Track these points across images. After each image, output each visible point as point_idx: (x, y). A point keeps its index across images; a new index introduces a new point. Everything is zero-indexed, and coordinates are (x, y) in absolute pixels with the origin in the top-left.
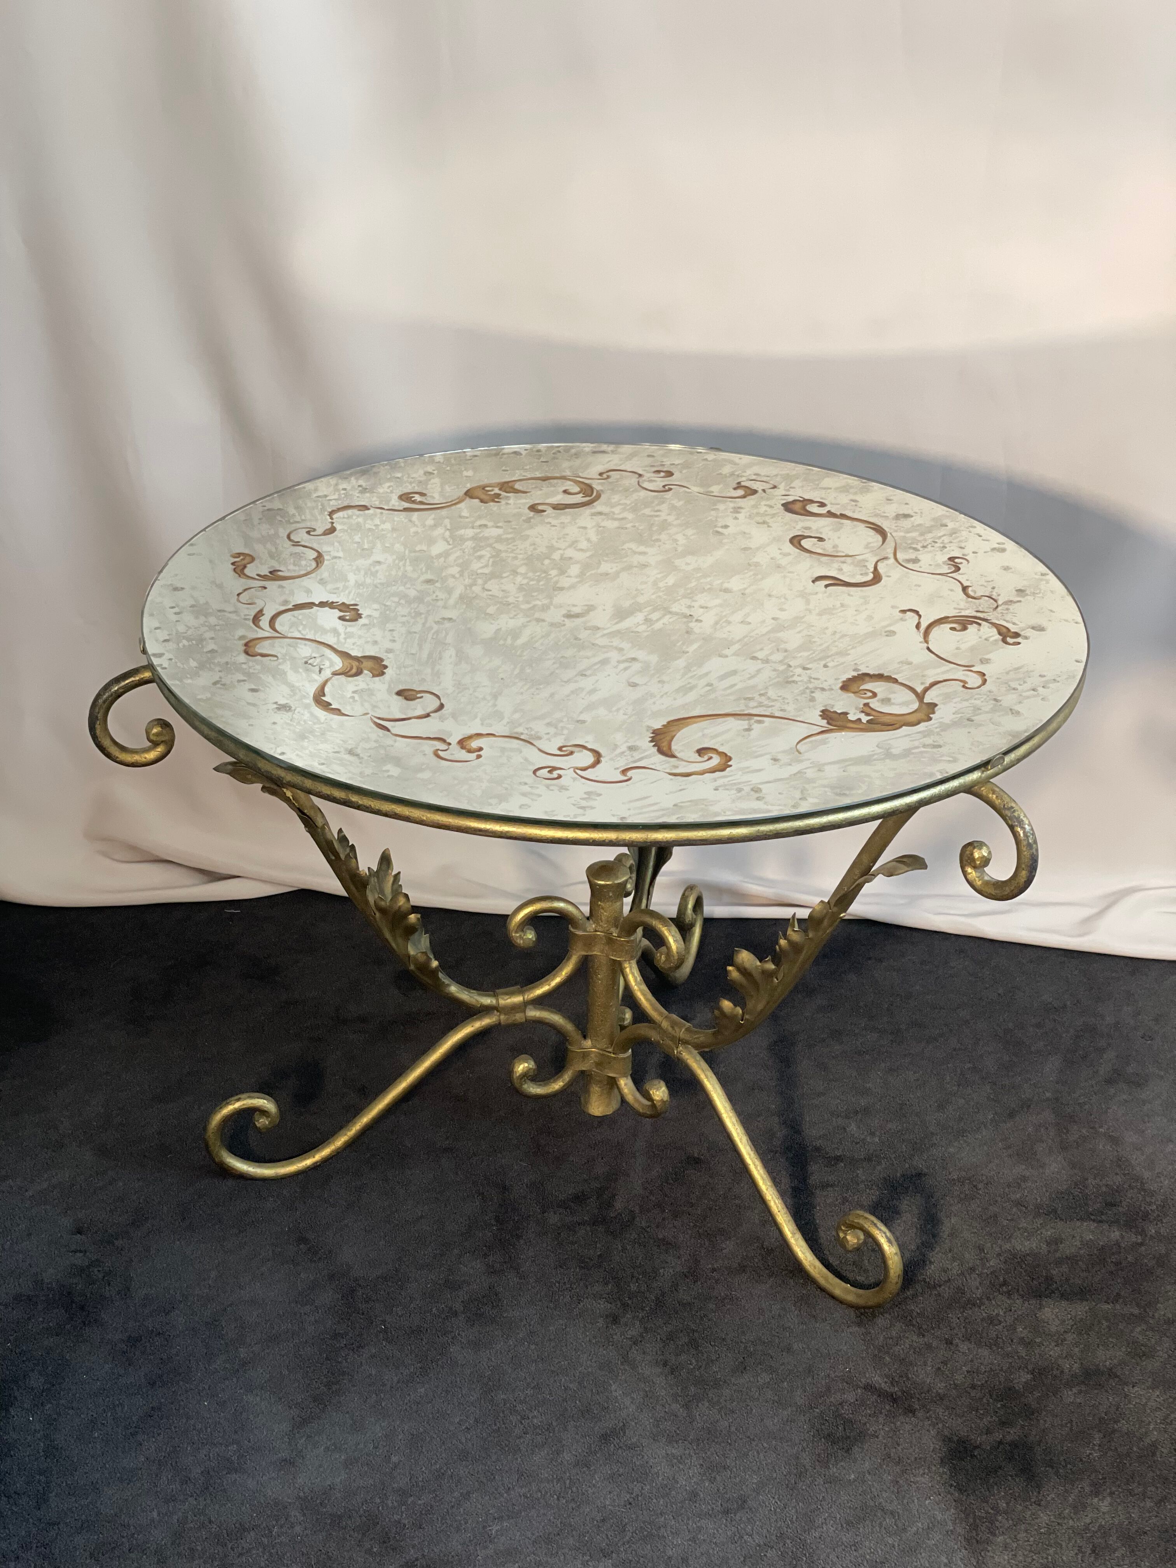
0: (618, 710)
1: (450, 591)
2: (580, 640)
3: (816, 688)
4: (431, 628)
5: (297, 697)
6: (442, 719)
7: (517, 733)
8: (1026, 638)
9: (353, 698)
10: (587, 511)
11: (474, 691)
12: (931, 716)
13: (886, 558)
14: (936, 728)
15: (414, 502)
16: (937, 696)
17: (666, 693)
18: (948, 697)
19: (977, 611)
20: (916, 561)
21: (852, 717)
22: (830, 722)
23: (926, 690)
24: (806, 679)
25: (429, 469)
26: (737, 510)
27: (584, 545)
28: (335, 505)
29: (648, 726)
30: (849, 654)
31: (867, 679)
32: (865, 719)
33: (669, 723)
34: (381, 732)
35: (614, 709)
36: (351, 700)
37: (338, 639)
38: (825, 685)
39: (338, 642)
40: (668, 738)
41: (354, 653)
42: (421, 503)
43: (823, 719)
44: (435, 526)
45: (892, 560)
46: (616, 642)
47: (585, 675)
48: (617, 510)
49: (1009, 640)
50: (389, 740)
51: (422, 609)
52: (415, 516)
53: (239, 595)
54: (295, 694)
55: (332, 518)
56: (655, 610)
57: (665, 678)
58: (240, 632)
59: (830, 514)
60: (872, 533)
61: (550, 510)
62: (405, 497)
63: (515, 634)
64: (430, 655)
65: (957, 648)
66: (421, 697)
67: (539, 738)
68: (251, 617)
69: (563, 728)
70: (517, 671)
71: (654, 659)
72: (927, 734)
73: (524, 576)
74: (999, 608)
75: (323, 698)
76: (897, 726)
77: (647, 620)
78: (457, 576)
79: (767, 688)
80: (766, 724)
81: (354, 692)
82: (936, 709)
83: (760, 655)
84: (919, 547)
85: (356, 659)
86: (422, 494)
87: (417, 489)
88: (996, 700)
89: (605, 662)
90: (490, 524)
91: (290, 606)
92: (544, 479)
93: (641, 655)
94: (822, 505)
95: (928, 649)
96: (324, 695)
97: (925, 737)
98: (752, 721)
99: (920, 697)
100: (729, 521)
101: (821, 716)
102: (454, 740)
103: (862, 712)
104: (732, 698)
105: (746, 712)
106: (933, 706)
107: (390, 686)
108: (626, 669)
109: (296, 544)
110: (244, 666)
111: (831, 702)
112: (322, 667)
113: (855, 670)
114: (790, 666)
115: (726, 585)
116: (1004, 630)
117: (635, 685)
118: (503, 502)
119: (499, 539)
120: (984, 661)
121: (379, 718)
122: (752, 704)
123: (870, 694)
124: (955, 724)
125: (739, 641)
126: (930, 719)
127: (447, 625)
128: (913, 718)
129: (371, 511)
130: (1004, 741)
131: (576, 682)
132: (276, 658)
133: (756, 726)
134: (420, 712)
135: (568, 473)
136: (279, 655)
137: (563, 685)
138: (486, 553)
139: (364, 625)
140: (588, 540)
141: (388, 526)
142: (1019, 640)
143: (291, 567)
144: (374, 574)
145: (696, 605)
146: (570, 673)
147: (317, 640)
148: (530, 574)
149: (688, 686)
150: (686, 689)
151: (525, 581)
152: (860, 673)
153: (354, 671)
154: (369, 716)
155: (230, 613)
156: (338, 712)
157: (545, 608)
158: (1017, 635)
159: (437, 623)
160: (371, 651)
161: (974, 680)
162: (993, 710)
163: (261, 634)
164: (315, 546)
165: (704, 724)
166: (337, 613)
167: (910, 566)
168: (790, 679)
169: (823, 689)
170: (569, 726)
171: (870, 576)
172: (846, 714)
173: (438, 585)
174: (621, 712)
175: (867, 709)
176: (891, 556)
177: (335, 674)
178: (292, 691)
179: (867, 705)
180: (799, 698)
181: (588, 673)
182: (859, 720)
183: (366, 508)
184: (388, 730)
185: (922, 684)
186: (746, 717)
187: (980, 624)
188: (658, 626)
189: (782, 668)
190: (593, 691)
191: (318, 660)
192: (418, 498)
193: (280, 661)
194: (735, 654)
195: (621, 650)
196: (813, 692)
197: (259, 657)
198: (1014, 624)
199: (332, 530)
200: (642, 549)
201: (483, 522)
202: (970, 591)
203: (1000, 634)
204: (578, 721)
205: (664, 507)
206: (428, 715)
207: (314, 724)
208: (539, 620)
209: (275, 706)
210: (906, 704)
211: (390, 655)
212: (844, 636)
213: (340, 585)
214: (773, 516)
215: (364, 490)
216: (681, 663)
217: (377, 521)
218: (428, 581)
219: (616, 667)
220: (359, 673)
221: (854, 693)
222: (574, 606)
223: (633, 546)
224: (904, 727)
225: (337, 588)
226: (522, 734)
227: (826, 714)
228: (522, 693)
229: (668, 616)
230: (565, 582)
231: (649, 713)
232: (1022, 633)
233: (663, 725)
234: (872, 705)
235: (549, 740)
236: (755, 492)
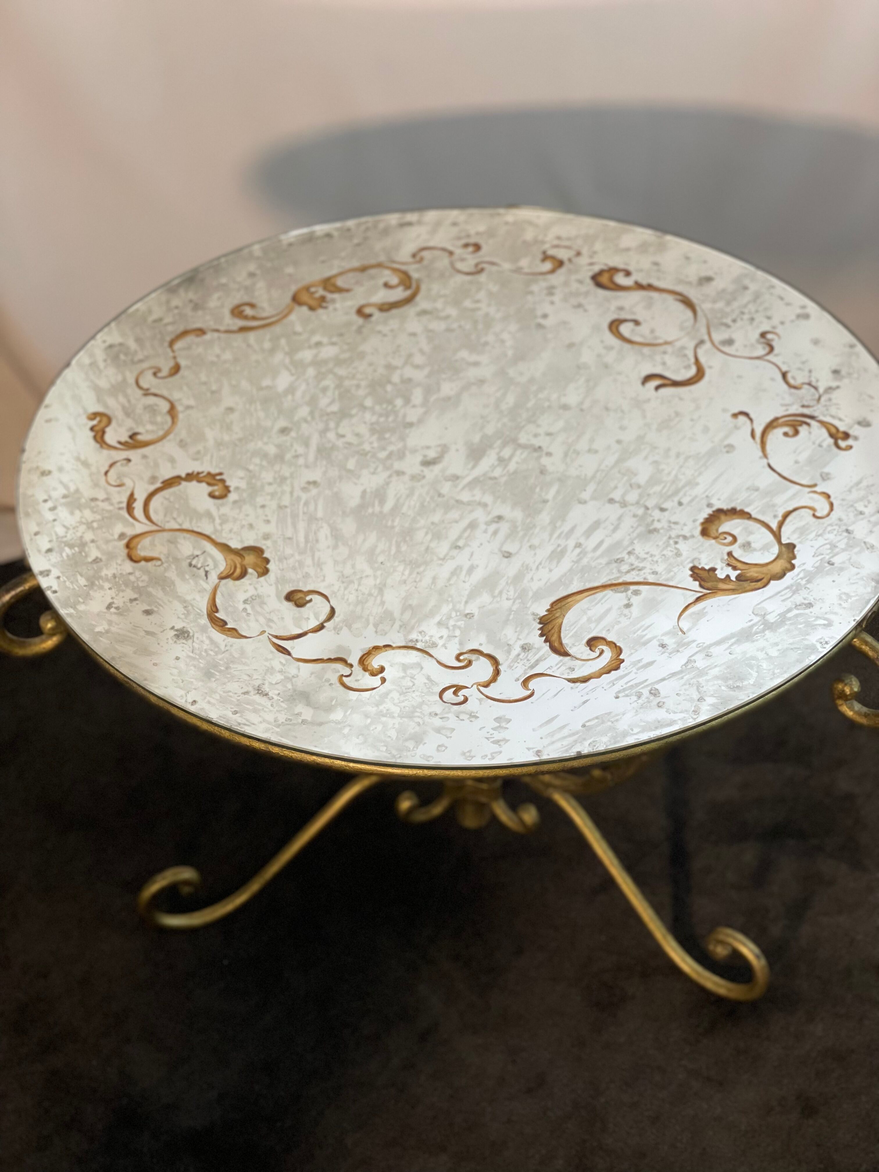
0: (501, 593)
1: (306, 444)
2: (444, 496)
3: (678, 536)
4: (299, 499)
5: (192, 617)
6: (337, 630)
7: (411, 641)
8: (856, 438)
9: (245, 610)
10: (410, 310)
11: (359, 585)
12: (793, 562)
13: (702, 342)
14: (802, 579)
15: (246, 318)
16: (794, 532)
17: (540, 564)
18: (803, 531)
19: (803, 406)
20: (730, 342)
21: (721, 574)
22: (703, 583)
23: (781, 524)
24: (664, 524)
25: (252, 267)
26: (551, 291)
27: (418, 359)
28: (172, 330)
29: (533, 614)
30: (697, 484)
31: (723, 517)
32: (733, 575)
33: (553, 605)
34: (283, 657)
35: (497, 592)
36: (244, 614)
37: (214, 526)
38: (686, 532)
39: (216, 531)
40: (556, 629)
41: (235, 545)
42: (254, 318)
43: (695, 580)
44: (272, 351)
45: (708, 345)
46: (478, 495)
47: (459, 547)
48: (439, 305)
49: (842, 444)
50: (293, 668)
51: (286, 471)
52: (252, 336)
53: (106, 473)
54: (188, 613)
55: (173, 351)
56: (504, 445)
57: (536, 542)
58: (119, 528)
59: (639, 286)
60: (681, 307)
61: (377, 315)
62: (237, 312)
63: (380, 495)
64: (307, 541)
65: (797, 462)
66: (311, 600)
67: (434, 645)
68: (124, 505)
69: (454, 626)
70: (394, 550)
71: (518, 515)
72: (795, 589)
73: (372, 409)
74: (823, 399)
75: (216, 614)
76: (765, 580)
77: (501, 460)
78: (309, 419)
79: (632, 543)
80: (643, 594)
81: (245, 602)
82: (796, 550)
83: (617, 495)
84: (728, 321)
85: (237, 553)
86: (252, 306)
87: (246, 299)
88: (847, 531)
89: (473, 525)
90: (325, 340)
91: (158, 485)
92: (363, 269)
93: (505, 510)
94: (628, 274)
95: (770, 466)
96: (217, 611)
97: (794, 593)
98: (629, 592)
99: (777, 535)
100: (547, 308)
101: (691, 576)
102: (354, 659)
103: (728, 565)
104: (604, 561)
105: (620, 581)
106: (791, 547)
107: (277, 588)
108: (495, 533)
109: (147, 393)
110: (132, 578)
111: (696, 555)
112: (207, 569)
113: (709, 505)
114: (647, 508)
115: (564, 400)
116: (833, 430)
117: (508, 555)
118: (331, 307)
119: (339, 362)
120: (825, 477)
121: (276, 637)
122: (625, 568)
123: (730, 539)
124: (819, 570)
125: (593, 477)
126: (793, 567)
127: (314, 491)
128: (777, 567)
129: (208, 337)
130: (869, 589)
131: (453, 558)
132: (159, 563)
133: (635, 600)
134: (314, 623)
135: (382, 258)
136: (162, 557)
137: (441, 565)
138: (329, 382)
139: (235, 502)
140: (421, 351)
141: (228, 356)
142: (850, 442)
143: (149, 427)
144: (228, 428)
145: (541, 431)
146: (443, 548)
147: (196, 529)
148: (377, 408)
149: (559, 549)
150: (558, 555)
151: (374, 419)
152: (714, 509)
153: (238, 571)
154: (266, 634)
155: (103, 501)
156: (234, 633)
157: (401, 455)
158: (846, 436)
159: (304, 489)
160: (250, 542)
161: (822, 508)
162: (849, 546)
163: (139, 528)
164: (165, 393)
165: (584, 603)
166: (204, 489)
167: (726, 349)
168: (652, 528)
169: (685, 538)
170: (459, 623)
171: (693, 371)
172: (713, 570)
173: (293, 434)
174: (504, 596)
175: (732, 561)
176: (706, 337)
177: (221, 578)
178: (185, 607)
179: (730, 554)
180: (665, 552)
181: (461, 543)
182: (728, 576)
183: (201, 332)
184: (289, 653)
185: (775, 516)
186: (622, 588)
187: (808, 424)
188: (512, 466)
189: (640, 511)
190: (472, 569)
191: (201, 558)
192: (248, 311)
193: (165, 565)
194: (593, 498)
195: (485, 505)
196: (676, 543)
197: (143, 563)
198: (840, 420)
199: (176, 369)
200: (474, 358)
201: (316, 338)
202: (789, 376)
203: (831, 435)
204: (466, 615)
205: (482, 295)
206: (321, 627)
207: (217, 653)
208: (400, 473)
209: (173, 633)
210: (766, 548)
211: (269, 543)
212: (687, 458)
213: (200, 447)
214: (587, 294)
215: (197, 307)
216: (545, 517)
217: (217, 350)
218: (284, 431)
219: (485, 531)
220: (243, 574)
221: (715, 538)
222: (428, 448)
223: (464, 354)
224: (772, 582)
225: (198, 452)
226: (417, 641)
227: (697, 573)
228: (405, 582)
229: (518, 452)
230: (413, 415)
231: (531, 594)
232: (851, 432)
233: (548, 610)
234: (735, 554)
235: (445, 646)
236: (560, 264)
